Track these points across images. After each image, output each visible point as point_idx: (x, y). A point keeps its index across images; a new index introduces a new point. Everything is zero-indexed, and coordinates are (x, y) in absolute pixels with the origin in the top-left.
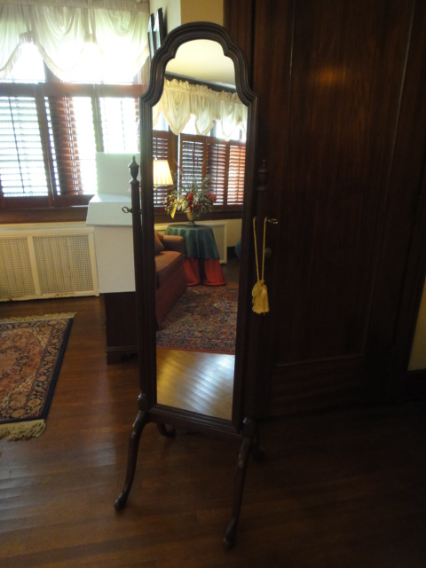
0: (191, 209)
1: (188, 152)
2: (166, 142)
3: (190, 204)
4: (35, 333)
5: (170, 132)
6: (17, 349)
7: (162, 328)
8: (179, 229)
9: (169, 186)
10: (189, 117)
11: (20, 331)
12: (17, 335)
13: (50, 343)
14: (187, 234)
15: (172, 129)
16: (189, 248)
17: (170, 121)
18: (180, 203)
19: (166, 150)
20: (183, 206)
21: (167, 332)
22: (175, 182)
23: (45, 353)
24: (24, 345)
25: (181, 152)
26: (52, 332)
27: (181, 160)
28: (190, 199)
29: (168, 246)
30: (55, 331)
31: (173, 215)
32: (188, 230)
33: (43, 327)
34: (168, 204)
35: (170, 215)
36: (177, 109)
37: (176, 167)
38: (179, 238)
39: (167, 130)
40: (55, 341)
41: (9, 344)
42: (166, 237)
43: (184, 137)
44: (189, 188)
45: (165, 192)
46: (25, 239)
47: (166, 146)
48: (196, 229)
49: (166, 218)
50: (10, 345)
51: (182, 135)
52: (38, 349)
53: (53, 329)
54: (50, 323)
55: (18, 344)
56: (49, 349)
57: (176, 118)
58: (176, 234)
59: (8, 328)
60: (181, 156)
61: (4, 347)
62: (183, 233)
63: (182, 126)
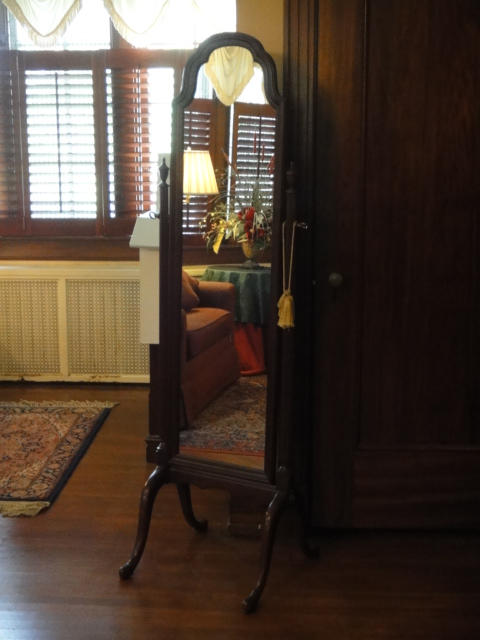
0: (250, 237)
1: (248, 134)
2: (207, 117)
3: (248, 227)
4: (52, 420)
5: (216, 100)
6: (24, 434)
7: (194, 428)
8: (228, 272)
9: (211, 196)
10: (251, 74)
11: (31, 417)
12: (26, 420)
13: (71, 432)
14: (242, 280)
15: (219, 96)
16: (243, 304)
17: (215, 81)
18: (230, 227)
19: (207, 132)
20: (236, 231)
21: (202, 432)
22: (222, 188)
23: (64, 441)
24: (34, 431)
25: (236, 135)
26: (76, 421)
27: (235, 150)
28: (247, 218)
29: (207, 299)
30: (81, 419)
31: (216, 248)
32: (243, 275)
33: (65, 414)
34: (208, 228)
35: (212, 250)
36: (229, 61)
37: (226, 164)
38: (227, 285)
39: (210, 97)
40: (79, 431)
41: (15, 428)
42: (203, 284)
43: (242, 108)
44: (246, 200)
45: (203, 207)
46: (54, 283)
47: (207, 125)
48: (258, 273)
49: (204, 256)
50: (16, 430)
51: (237, 105)
52: (53, 437)
53: (78, 418)
54: (76, 411)
55: (25, 430)
56: (69, 438)
57: (226, 76)
58: (221, 279)
59: (15, 412)
60: (236, 142)
61: (8, 431)
62: (234, 279)
63: (238, 90)
